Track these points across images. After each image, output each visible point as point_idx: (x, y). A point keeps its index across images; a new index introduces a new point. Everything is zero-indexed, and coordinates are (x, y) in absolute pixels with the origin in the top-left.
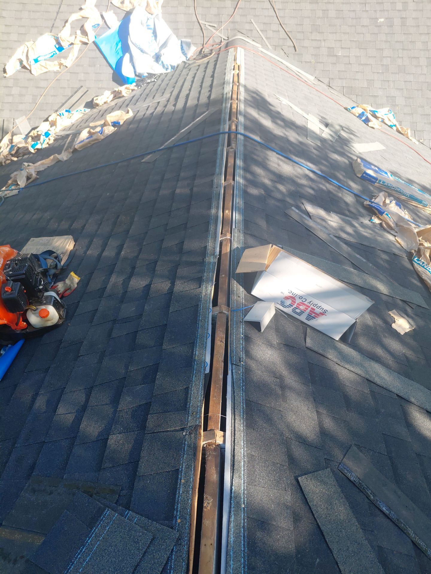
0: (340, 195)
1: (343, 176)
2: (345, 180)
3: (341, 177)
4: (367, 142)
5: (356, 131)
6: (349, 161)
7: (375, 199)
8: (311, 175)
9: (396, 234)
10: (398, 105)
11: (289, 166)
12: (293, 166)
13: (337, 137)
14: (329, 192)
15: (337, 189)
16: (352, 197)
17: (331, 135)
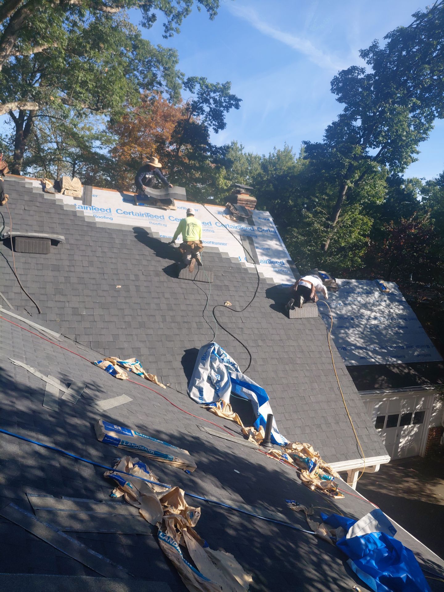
0: (77, 470)
1: (82, 443)
2: (84, 448)
3: (79, 445)
4: (114, 397)
5: (102, 386)
6: (90, 423)
7: (117, 465)
8: (42, 451)
9: (139, 506)
10: (143, 355)
11: (14, 445)
12: (19, 444)
13: (80, 397)
14: (63, 469)
15: (73, 463)
16: (91, 469)
17: (72, 396)
